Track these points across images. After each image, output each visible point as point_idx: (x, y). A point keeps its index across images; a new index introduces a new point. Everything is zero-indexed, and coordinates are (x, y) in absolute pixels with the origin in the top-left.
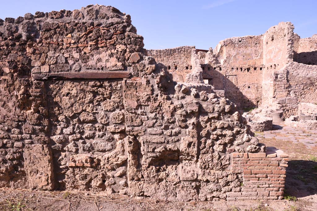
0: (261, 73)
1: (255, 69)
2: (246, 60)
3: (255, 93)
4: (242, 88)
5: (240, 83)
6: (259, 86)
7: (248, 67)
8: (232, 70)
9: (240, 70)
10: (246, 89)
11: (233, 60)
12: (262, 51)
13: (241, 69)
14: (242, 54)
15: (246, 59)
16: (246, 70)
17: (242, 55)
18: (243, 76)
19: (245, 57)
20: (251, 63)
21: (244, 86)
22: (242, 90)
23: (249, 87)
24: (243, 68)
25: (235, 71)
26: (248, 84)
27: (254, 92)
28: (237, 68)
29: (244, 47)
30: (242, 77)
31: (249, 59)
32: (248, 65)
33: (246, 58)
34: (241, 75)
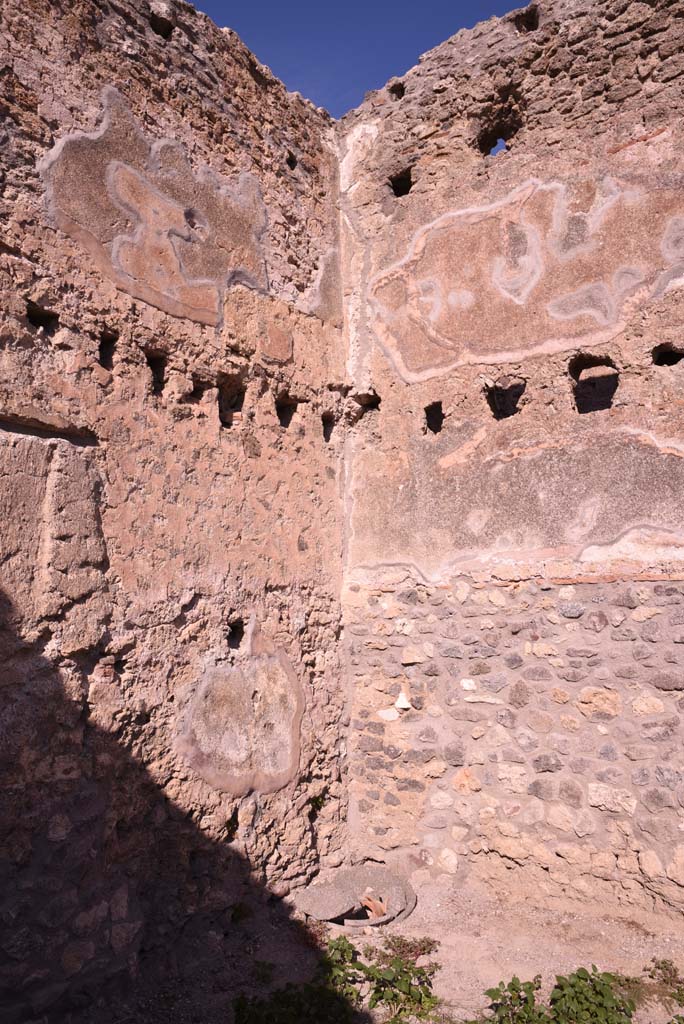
0: (331, 472)
1: (285, 407)
2: (210, 274)
3: (293, 701)
4: (166, 650)
5: (142, 565)
6: (324, 618)
7: (221, 364)
8: (26, 343)
9: (146, 374)
10: (208, 658)
11: (60, 194)
12: (334, 257)
13: (157, 361)
14: (173, 174)
15: (214, 266)
16: (209, 405)
17: (171, 190)
18: (174, 463)
19: (204, 231)
20: (252, 326)
21: (180, 621)
22: (159, 675)
23: (235, 634)
24: (178, 358)
25: (69, 361)
26: (231, 589)
27: (283, 699)
28: (107, 342)
29: (192, 115)
30: (158, 481)
31: (236, 277)
32: (223, 342)
33: (207, 245)
34: (151, 453)
